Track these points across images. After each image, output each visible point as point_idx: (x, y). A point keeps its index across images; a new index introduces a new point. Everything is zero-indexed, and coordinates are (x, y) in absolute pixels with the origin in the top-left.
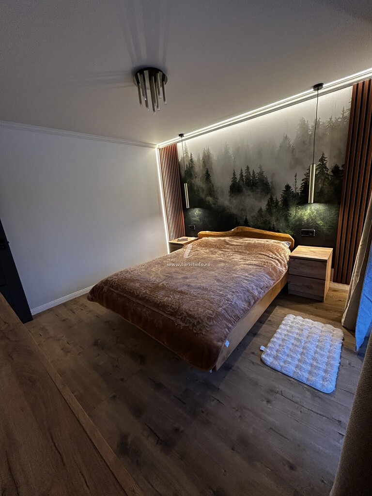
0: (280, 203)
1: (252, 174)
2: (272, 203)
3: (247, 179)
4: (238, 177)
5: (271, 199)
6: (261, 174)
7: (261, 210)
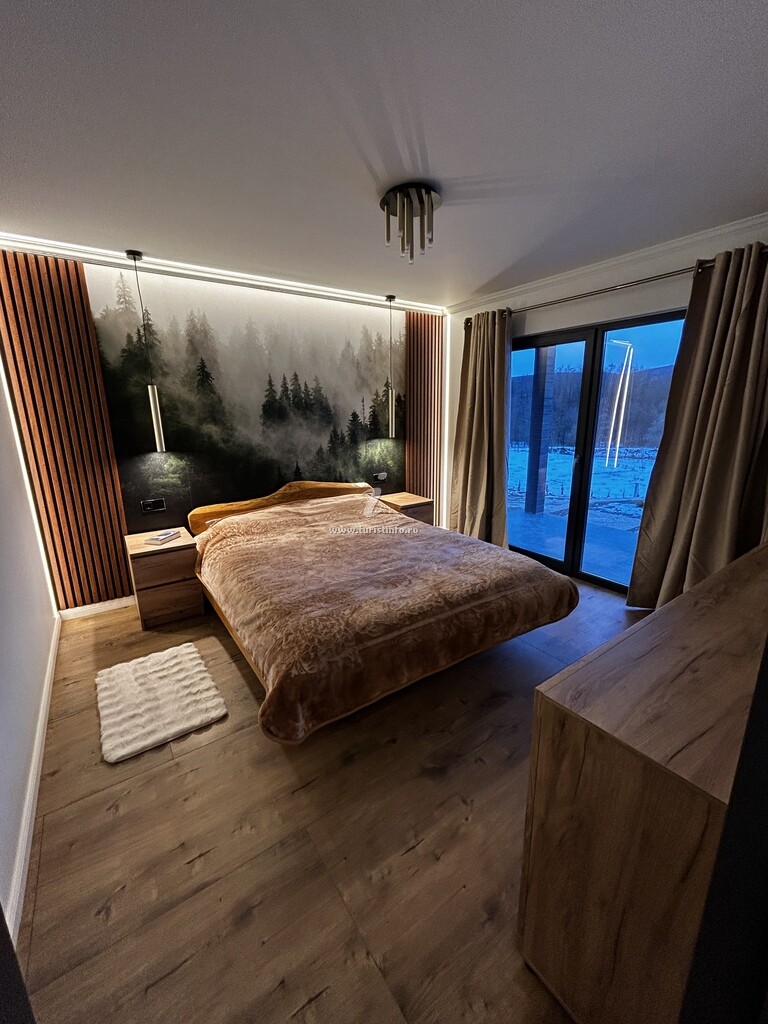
0: (346, 439)
1: (303, 388)
2: (335, 439)
3: (295, 396)
4: (279, 389)
5: (335, 431)
6: (318, 390)
7: (321, 449)
